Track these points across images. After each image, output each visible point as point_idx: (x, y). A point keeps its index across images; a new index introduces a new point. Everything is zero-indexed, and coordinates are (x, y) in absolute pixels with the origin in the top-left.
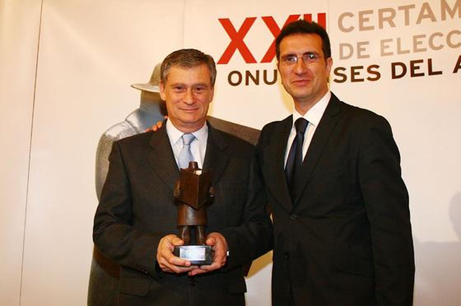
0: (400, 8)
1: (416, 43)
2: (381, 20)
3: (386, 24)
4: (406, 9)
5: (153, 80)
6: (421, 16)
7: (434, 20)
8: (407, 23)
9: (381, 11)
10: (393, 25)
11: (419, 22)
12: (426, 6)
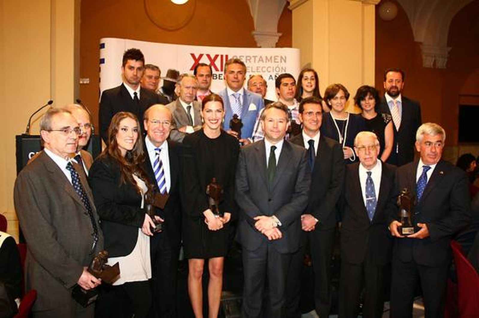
0: (253, 57)
1: (257, 69)
2: (247, 60)
3: (248, 61)
4: (255, 57)
5: (167, 75)
6: (260, 60)
7: (263, 62)
8: (255, 61)
9: (246, 57)
10: (250, 62)
11: (258, 62)
12: (261, 57)
